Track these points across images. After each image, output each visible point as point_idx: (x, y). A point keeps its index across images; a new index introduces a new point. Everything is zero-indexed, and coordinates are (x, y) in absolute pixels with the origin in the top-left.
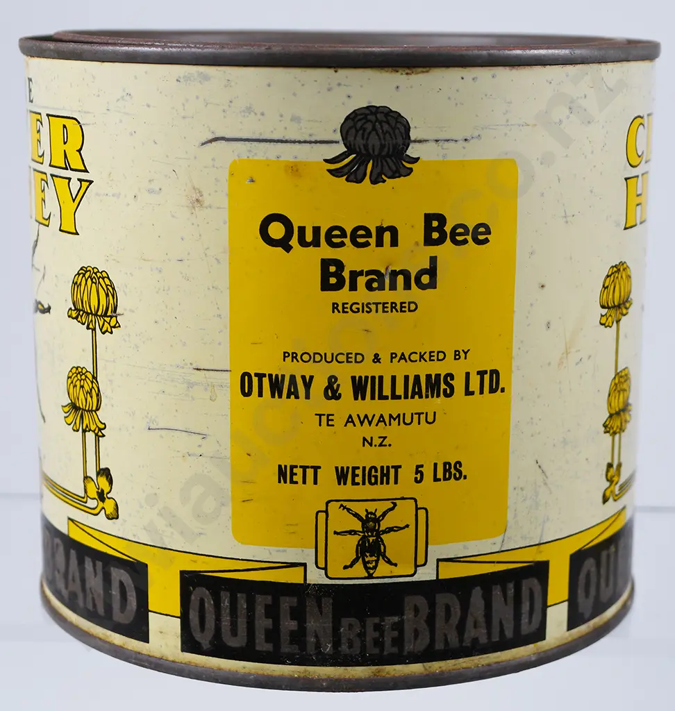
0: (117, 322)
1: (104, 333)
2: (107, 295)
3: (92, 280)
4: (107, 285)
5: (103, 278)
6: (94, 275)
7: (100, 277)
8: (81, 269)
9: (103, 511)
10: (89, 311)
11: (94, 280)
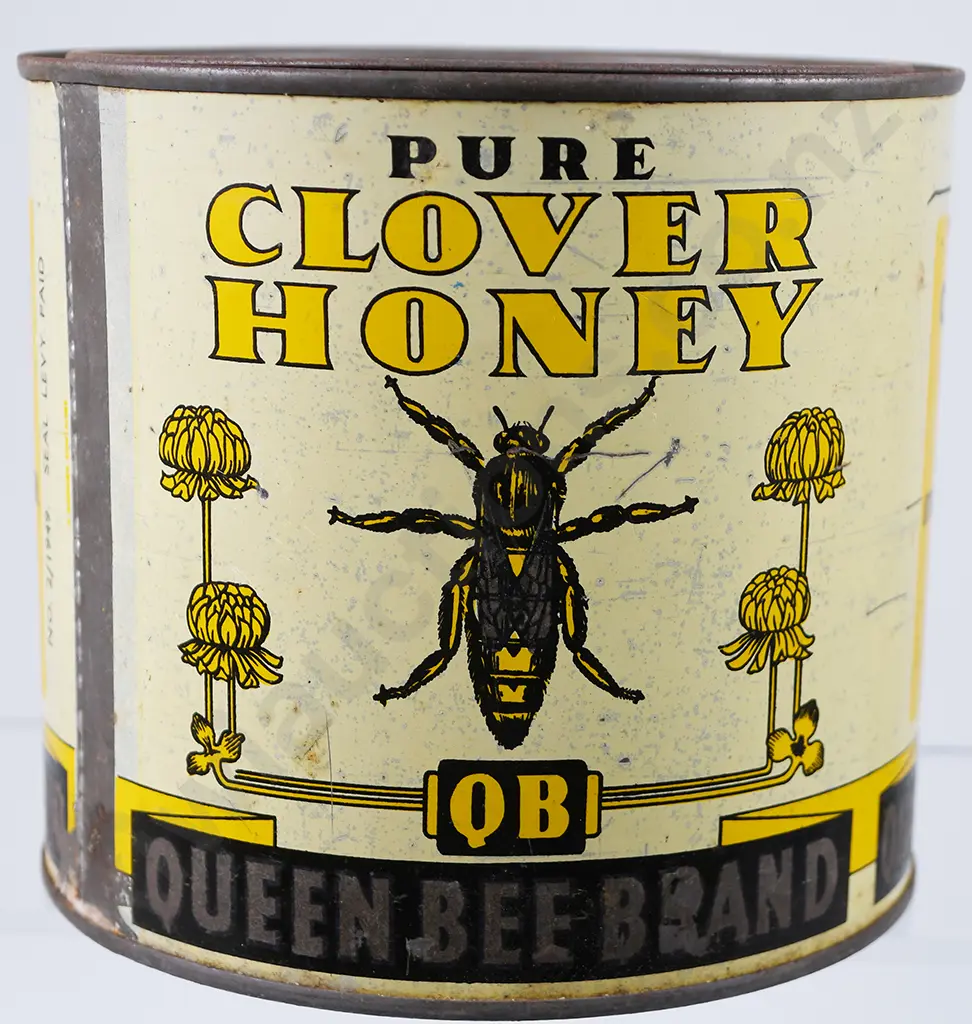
0: (842, 477)
1: (821, 502)
2: (831, 443)
3: (808, 428)
4: (831, 429)
5: (827, 420)
6: (813, 419)
7: (823, 419)
8: (790, 417)
9: (801, 767)
10: (800, 476)
11: (812, 427)
